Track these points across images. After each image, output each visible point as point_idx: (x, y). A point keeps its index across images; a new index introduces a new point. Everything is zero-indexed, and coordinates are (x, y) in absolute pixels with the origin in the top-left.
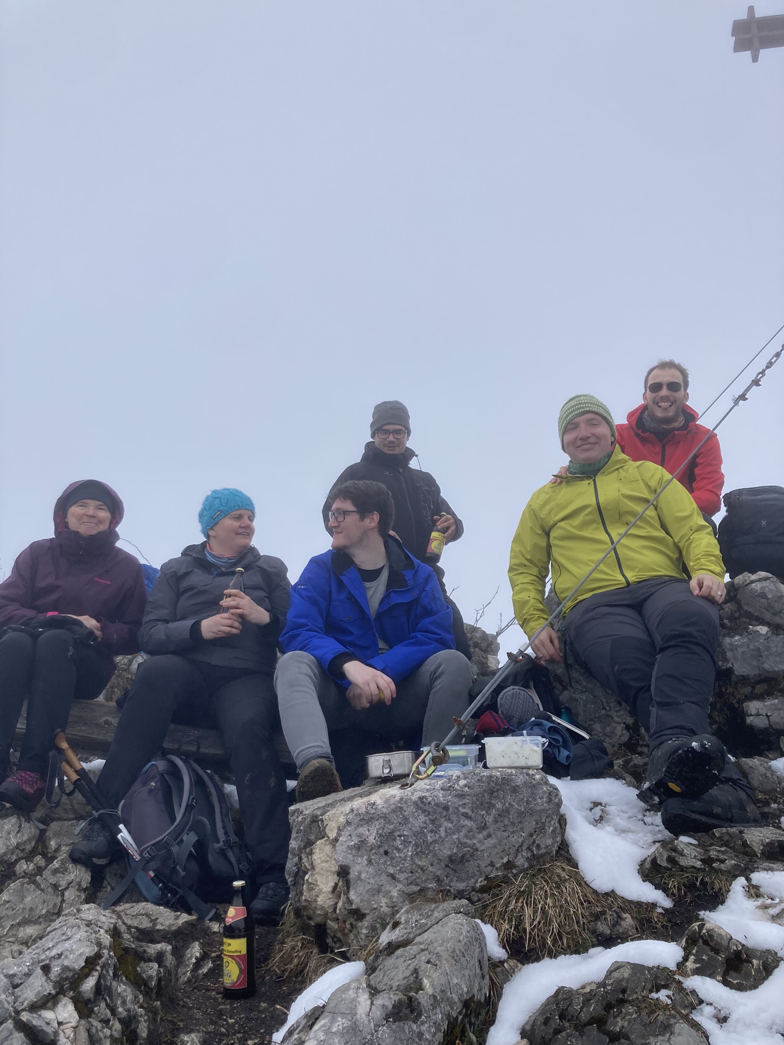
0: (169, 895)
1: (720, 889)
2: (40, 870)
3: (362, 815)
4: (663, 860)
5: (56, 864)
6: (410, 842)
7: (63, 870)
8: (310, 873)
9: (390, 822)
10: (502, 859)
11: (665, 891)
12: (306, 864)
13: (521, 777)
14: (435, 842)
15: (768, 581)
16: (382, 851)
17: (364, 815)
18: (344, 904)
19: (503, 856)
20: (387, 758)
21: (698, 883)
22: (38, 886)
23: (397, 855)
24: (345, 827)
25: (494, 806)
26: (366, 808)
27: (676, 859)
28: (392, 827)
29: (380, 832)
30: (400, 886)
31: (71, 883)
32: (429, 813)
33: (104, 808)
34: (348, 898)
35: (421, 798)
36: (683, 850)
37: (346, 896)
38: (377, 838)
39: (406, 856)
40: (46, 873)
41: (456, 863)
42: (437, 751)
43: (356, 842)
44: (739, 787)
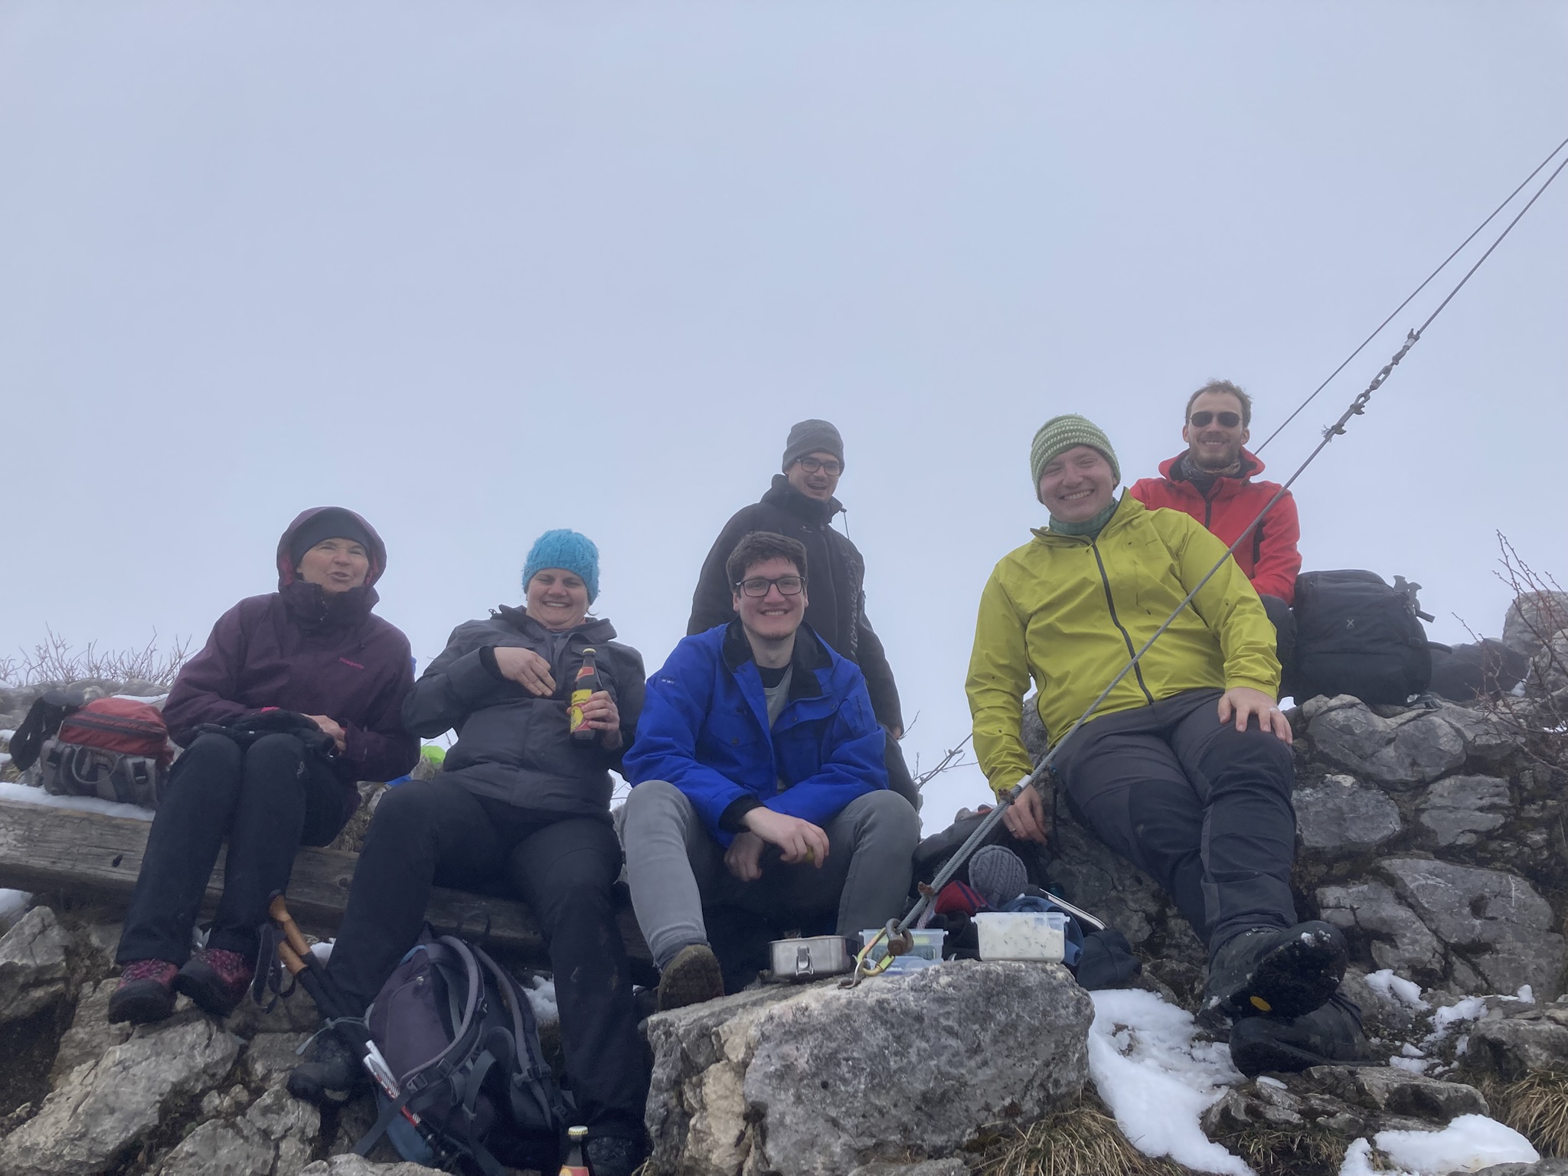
0: (443, 1153)
1: (1329, 1156)
2: (240, 1108)
3: (787, 1026)
4: (1239, 1110)
5: (267, 1099)
6: (863, 1069)
7: (278, 1108)
8: (697, 1115)
9: (830, 1038)
10: (1003, 1099)
11: (1245, 1157)
12: (692, 1101)
13: (1035, 974)
14: (901, 1070)
15: (1355, 708)
16: (818, 1082)
17: (790, 1026)
18: (756, 1163)
19: (1003, 1095)
20: (804, 946)
21: (1296, 1146)
22: (239, 1132)
23: (843, 1088)
24: (759, 1043)
25: (992, 1017)
26: (794, 1015)
27: (1261, 1109)
28: (834, 1045)
29: (816, 1051)
30: (845, 1138)
31: (291, 1128)
32: (893, 1026)
33: (343, 1015)
34: (763, 1154)
35: (880, 1003)
36: (1271, 1096)
37: (759, 1151)
38: (811, 1062)
39: (856, 1091)
40: (252, 1113)
41: (932, 1104)
42: (897, 933)
43: (778, 1066)
44: (1343, 1005)
